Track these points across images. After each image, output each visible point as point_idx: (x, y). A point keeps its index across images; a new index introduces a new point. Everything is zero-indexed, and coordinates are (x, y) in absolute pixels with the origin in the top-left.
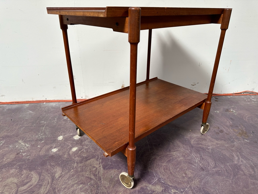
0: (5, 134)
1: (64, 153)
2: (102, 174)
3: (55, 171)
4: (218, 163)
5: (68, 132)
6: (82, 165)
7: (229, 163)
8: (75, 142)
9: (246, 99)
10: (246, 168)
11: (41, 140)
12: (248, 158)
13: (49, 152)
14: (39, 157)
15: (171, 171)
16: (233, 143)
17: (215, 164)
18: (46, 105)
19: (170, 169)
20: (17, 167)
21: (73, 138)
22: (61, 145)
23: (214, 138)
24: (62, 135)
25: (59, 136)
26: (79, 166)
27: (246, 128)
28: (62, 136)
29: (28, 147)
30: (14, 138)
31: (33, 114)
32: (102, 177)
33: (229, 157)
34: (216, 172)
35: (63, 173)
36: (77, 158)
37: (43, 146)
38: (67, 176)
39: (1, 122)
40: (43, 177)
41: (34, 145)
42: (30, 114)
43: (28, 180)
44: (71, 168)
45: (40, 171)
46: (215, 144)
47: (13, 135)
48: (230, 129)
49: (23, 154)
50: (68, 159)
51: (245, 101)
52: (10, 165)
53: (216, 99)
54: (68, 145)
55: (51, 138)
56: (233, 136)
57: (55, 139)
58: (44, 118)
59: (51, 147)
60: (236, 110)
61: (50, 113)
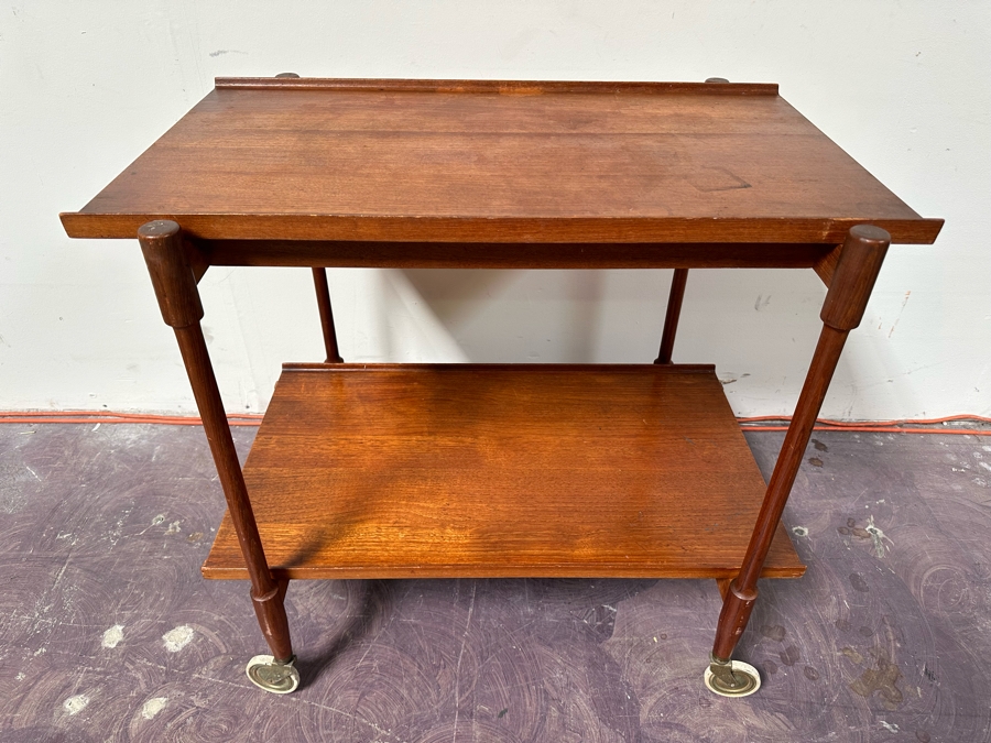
1: (106, 727)
5: (151, 607)
8: (165, 665)
9: (953, 458)
11: (36, 641)
13: (51, 716)
14: (7, 739)
16: (824, 733)
18: (101, 439)
21: (163, 642)
22: (109, 678)
24: (122, 616)
25: (112, 624)
27: (904, 643)
28: (120, 628)
31: (39, 484)
37: (39, 678)
41: (3, 666)
42: (28, 485)
48: (830, 646)
51: (944, 469)
53: (818, 452)
54: (135, 678)
55: (76, 634)
56: (835, 689)
57: (93, 642)
58: (77, 514)
59: (65, 687)
60: (889, 526)
61: (106, 487)
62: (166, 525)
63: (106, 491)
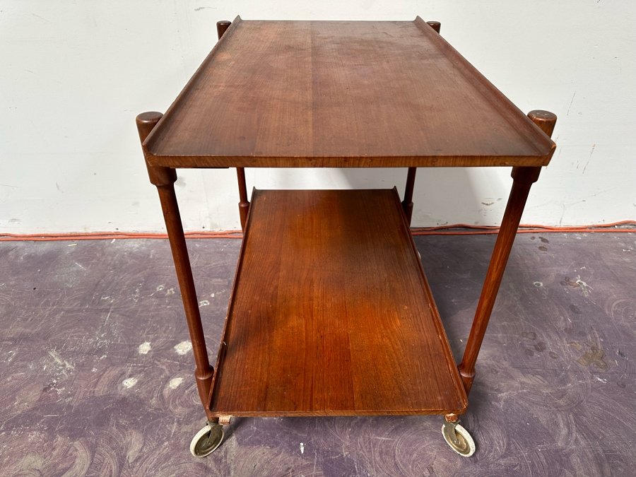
0: (20, 329)
1: (150, 393)
2: (233, 458)
3: (128, 444)
4: (514, 443)
5: (165, 332)
6: (190, 430)
7: (543, 444)
8: (178, 361)
9: (623, 245)
10: (582, 461)
11: (100, 352)
12: (593, 434)
13: (117, 388)
14: (92, 402)
15: (397, 459)
16: (565, 385)
17: (509, 444)
18: (117, 247)
19: (394, 453)
20: (44, 427)
21: (175, 350)
22: (147, 369)
23: (518, 368)
24: (149, 338)
25: (143, 342)
26: (182, 431)
27: (605, 338)
28: (148, 344)
29: (69, 371)
30: (38, 341)
31: (85, 272)
32: (233, 466)
33: (545, 428)
34: (507, 470)
35: (144, 450)
36: (179, 410)
37: (105, 371)
38: (154, 458)
39: (12, 293)
40: (99, 456)
41: (83, 365)
42: (78, 272)
43: (66, 465)
44: (163, 435)
45: (94, 441)
46: (516, 384)
47: (38, 334)
48: (562, 341)
49: (57, 391)
50: (160, 409)
51: (619, 250)
52: (28, 419)
53: (543, 243)
54: (162, 369)
55: (123, 348)
56: (569, 362)
57: (133, 351)
58: (111, 286)
59: (122, 374)
60: (589, 280)
61: (125, 272)
62: (165, 290)
63: (126, 274)
